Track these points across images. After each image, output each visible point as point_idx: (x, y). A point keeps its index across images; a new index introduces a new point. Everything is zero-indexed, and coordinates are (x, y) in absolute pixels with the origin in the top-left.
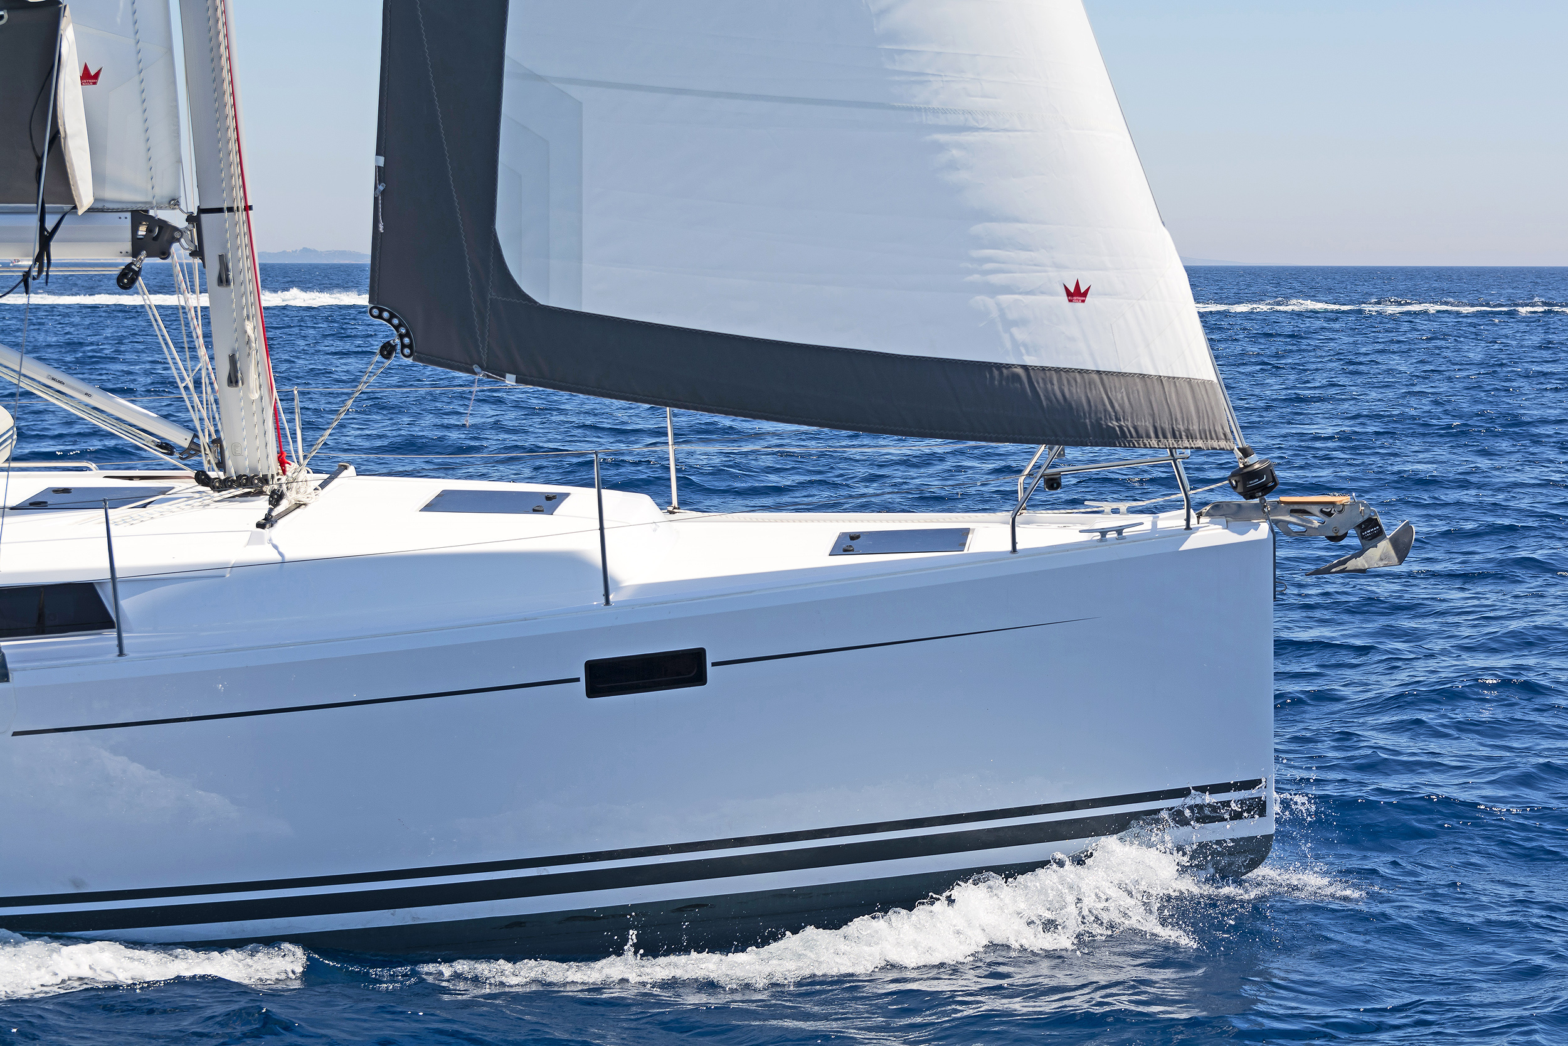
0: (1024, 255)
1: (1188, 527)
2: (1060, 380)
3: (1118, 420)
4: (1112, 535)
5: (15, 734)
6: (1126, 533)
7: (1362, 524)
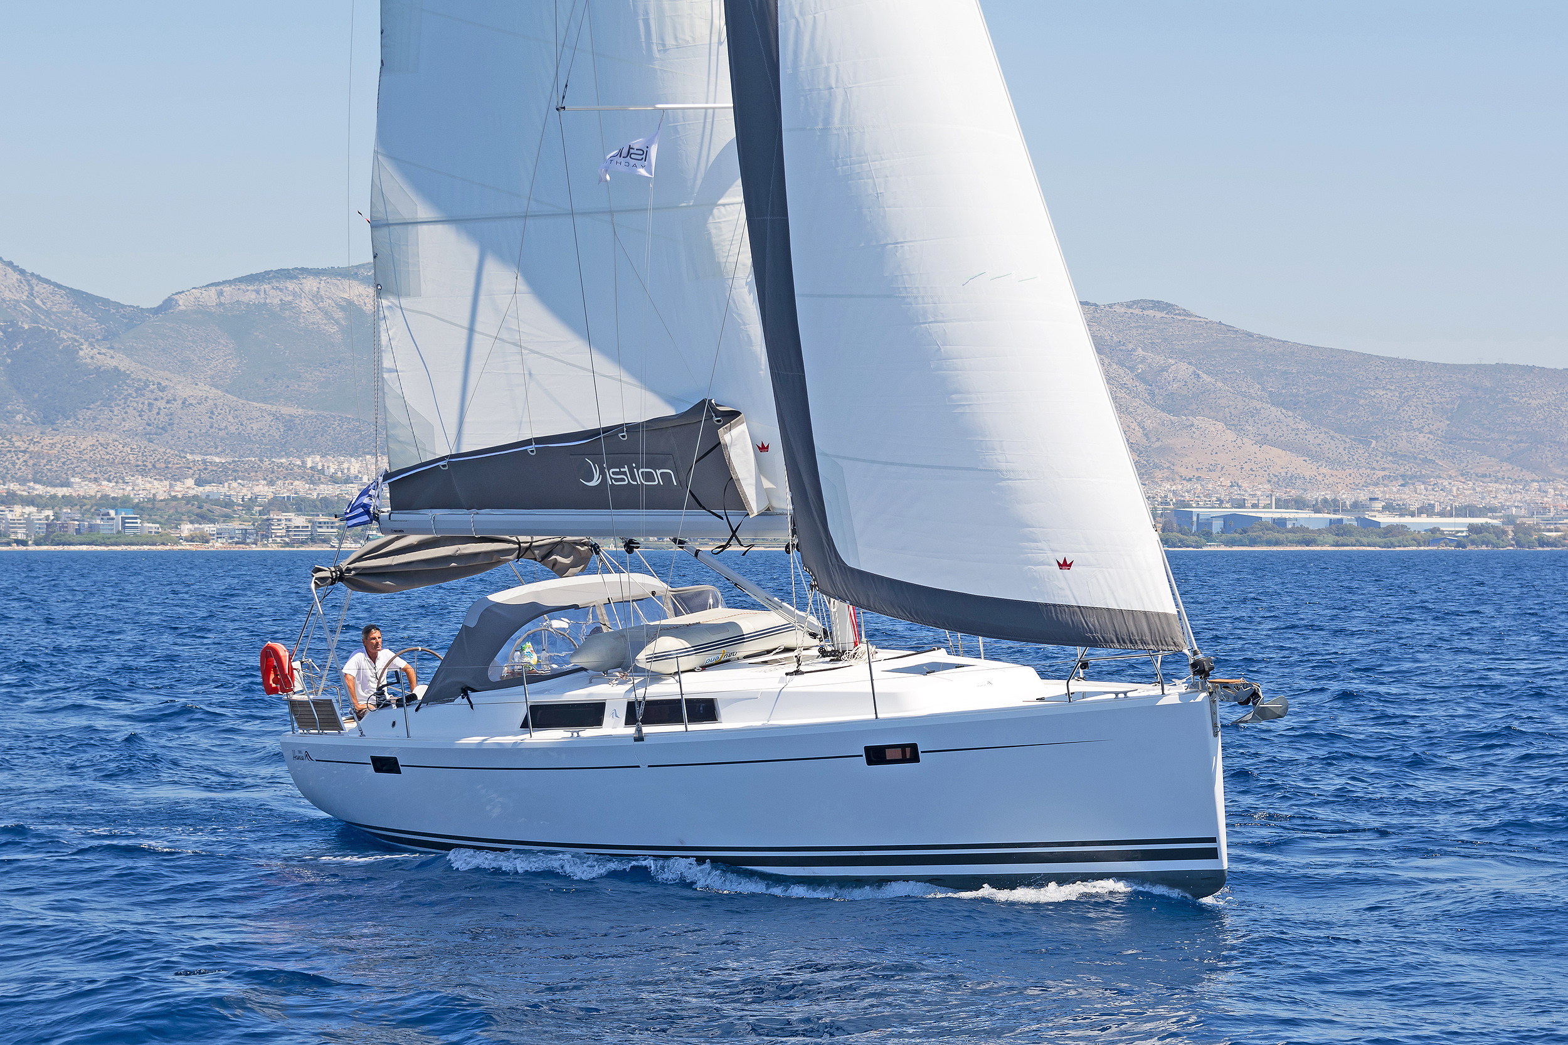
0: (1033, 545)
1: (1163, 693)
2: (1056, 610)
3: (1092, 633)
4: (1121, 696)
5: (649, 766)
6: (1129, 694)
7: (1252, 695)
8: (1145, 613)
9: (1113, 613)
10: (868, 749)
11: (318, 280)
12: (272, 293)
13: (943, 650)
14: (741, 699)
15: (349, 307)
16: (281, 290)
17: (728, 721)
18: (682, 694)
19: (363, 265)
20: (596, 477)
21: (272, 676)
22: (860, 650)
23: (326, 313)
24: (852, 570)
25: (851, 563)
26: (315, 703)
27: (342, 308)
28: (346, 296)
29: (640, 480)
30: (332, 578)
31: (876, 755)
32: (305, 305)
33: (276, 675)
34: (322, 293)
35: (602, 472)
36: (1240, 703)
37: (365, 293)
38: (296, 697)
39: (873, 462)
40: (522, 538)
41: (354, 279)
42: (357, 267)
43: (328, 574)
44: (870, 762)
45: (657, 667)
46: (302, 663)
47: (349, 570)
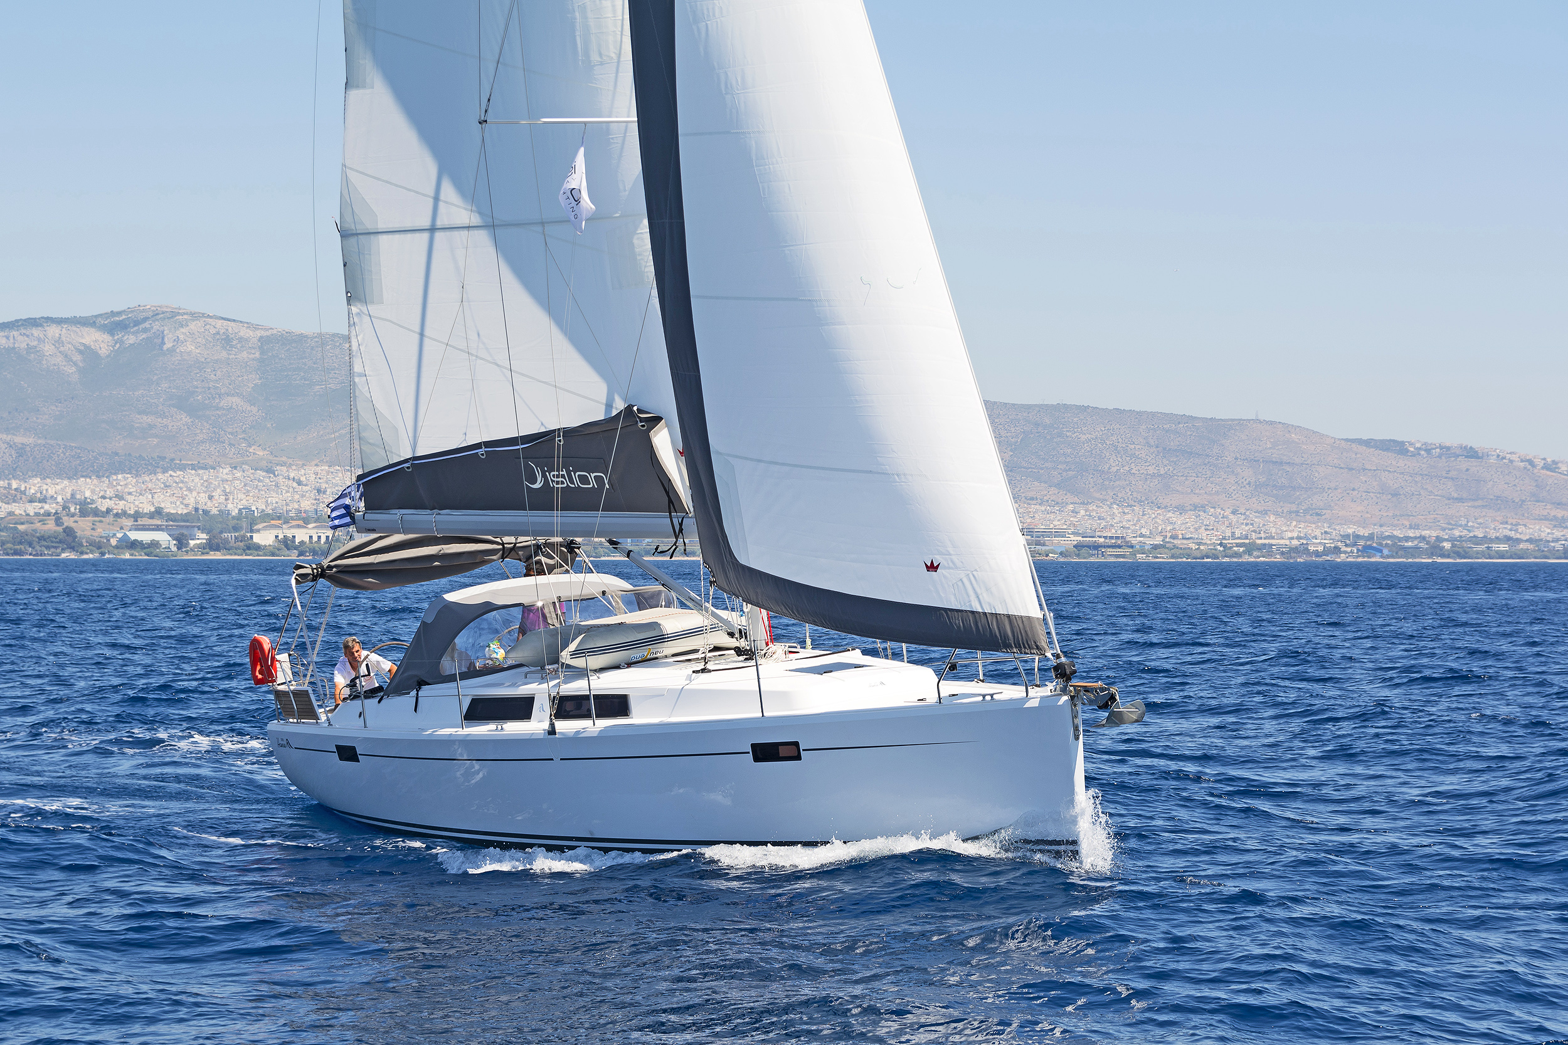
1: (1027, 696)
4: (988, 698)
5: (560, 760)
6: (995, 696)
7: (1110, 699)
8: (1008, 616)
9: (977, 615)
10: (754, 746)
11: (60, 328)
12: (20, 338)
13: (858, 651)
14: (655, 696)
15: (87, 352)
16: (28, 336)
17: (639, 717)
18: (590, 690)
19: (101, 315)
20: (539, 479)
21: (258, 668)
22: (770, 650)
23: (66, 356)
24: (744, 567)
25: (743, 561)
26: (295, 693)
27: (80, 352)
28: (84, 341)
29: (577, 482)
30: (313, 575)
31: (765, 752)
32: (48, 349)
33: (262, 666)
34: (64, 339)
35: (544, 476)
36: (1100, 708)
37: (101, 339)
38: (280, 688)
39: (759, 461)
40: (506, 539)
41: (92, 327)
42: (96, 316)
43: (309, 571)
44: (757, 759)
45: (579, 662)
46: (290, 655)
47: (330, 567)
